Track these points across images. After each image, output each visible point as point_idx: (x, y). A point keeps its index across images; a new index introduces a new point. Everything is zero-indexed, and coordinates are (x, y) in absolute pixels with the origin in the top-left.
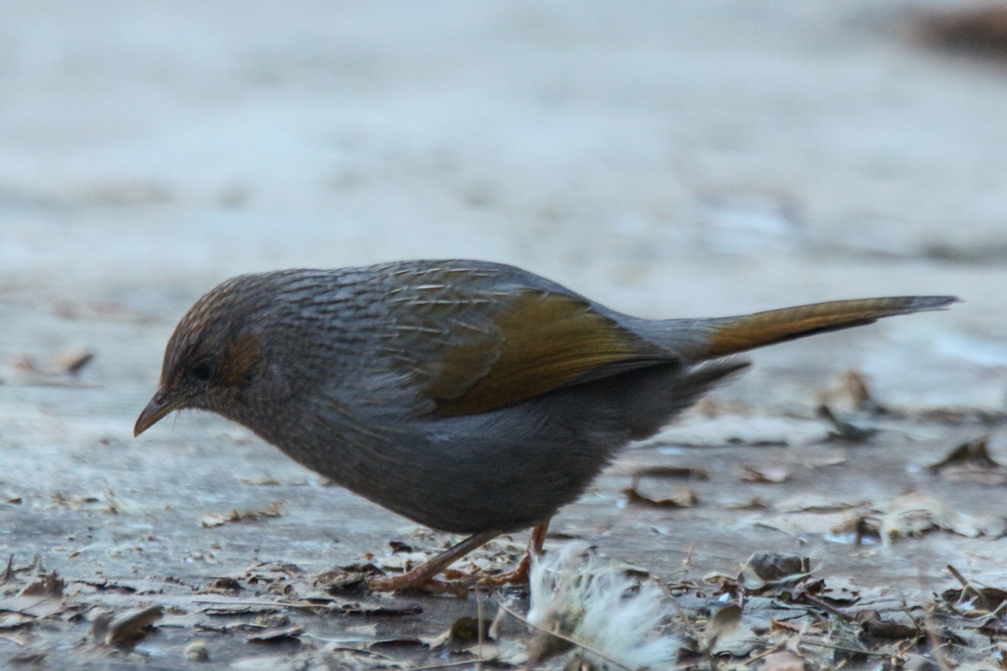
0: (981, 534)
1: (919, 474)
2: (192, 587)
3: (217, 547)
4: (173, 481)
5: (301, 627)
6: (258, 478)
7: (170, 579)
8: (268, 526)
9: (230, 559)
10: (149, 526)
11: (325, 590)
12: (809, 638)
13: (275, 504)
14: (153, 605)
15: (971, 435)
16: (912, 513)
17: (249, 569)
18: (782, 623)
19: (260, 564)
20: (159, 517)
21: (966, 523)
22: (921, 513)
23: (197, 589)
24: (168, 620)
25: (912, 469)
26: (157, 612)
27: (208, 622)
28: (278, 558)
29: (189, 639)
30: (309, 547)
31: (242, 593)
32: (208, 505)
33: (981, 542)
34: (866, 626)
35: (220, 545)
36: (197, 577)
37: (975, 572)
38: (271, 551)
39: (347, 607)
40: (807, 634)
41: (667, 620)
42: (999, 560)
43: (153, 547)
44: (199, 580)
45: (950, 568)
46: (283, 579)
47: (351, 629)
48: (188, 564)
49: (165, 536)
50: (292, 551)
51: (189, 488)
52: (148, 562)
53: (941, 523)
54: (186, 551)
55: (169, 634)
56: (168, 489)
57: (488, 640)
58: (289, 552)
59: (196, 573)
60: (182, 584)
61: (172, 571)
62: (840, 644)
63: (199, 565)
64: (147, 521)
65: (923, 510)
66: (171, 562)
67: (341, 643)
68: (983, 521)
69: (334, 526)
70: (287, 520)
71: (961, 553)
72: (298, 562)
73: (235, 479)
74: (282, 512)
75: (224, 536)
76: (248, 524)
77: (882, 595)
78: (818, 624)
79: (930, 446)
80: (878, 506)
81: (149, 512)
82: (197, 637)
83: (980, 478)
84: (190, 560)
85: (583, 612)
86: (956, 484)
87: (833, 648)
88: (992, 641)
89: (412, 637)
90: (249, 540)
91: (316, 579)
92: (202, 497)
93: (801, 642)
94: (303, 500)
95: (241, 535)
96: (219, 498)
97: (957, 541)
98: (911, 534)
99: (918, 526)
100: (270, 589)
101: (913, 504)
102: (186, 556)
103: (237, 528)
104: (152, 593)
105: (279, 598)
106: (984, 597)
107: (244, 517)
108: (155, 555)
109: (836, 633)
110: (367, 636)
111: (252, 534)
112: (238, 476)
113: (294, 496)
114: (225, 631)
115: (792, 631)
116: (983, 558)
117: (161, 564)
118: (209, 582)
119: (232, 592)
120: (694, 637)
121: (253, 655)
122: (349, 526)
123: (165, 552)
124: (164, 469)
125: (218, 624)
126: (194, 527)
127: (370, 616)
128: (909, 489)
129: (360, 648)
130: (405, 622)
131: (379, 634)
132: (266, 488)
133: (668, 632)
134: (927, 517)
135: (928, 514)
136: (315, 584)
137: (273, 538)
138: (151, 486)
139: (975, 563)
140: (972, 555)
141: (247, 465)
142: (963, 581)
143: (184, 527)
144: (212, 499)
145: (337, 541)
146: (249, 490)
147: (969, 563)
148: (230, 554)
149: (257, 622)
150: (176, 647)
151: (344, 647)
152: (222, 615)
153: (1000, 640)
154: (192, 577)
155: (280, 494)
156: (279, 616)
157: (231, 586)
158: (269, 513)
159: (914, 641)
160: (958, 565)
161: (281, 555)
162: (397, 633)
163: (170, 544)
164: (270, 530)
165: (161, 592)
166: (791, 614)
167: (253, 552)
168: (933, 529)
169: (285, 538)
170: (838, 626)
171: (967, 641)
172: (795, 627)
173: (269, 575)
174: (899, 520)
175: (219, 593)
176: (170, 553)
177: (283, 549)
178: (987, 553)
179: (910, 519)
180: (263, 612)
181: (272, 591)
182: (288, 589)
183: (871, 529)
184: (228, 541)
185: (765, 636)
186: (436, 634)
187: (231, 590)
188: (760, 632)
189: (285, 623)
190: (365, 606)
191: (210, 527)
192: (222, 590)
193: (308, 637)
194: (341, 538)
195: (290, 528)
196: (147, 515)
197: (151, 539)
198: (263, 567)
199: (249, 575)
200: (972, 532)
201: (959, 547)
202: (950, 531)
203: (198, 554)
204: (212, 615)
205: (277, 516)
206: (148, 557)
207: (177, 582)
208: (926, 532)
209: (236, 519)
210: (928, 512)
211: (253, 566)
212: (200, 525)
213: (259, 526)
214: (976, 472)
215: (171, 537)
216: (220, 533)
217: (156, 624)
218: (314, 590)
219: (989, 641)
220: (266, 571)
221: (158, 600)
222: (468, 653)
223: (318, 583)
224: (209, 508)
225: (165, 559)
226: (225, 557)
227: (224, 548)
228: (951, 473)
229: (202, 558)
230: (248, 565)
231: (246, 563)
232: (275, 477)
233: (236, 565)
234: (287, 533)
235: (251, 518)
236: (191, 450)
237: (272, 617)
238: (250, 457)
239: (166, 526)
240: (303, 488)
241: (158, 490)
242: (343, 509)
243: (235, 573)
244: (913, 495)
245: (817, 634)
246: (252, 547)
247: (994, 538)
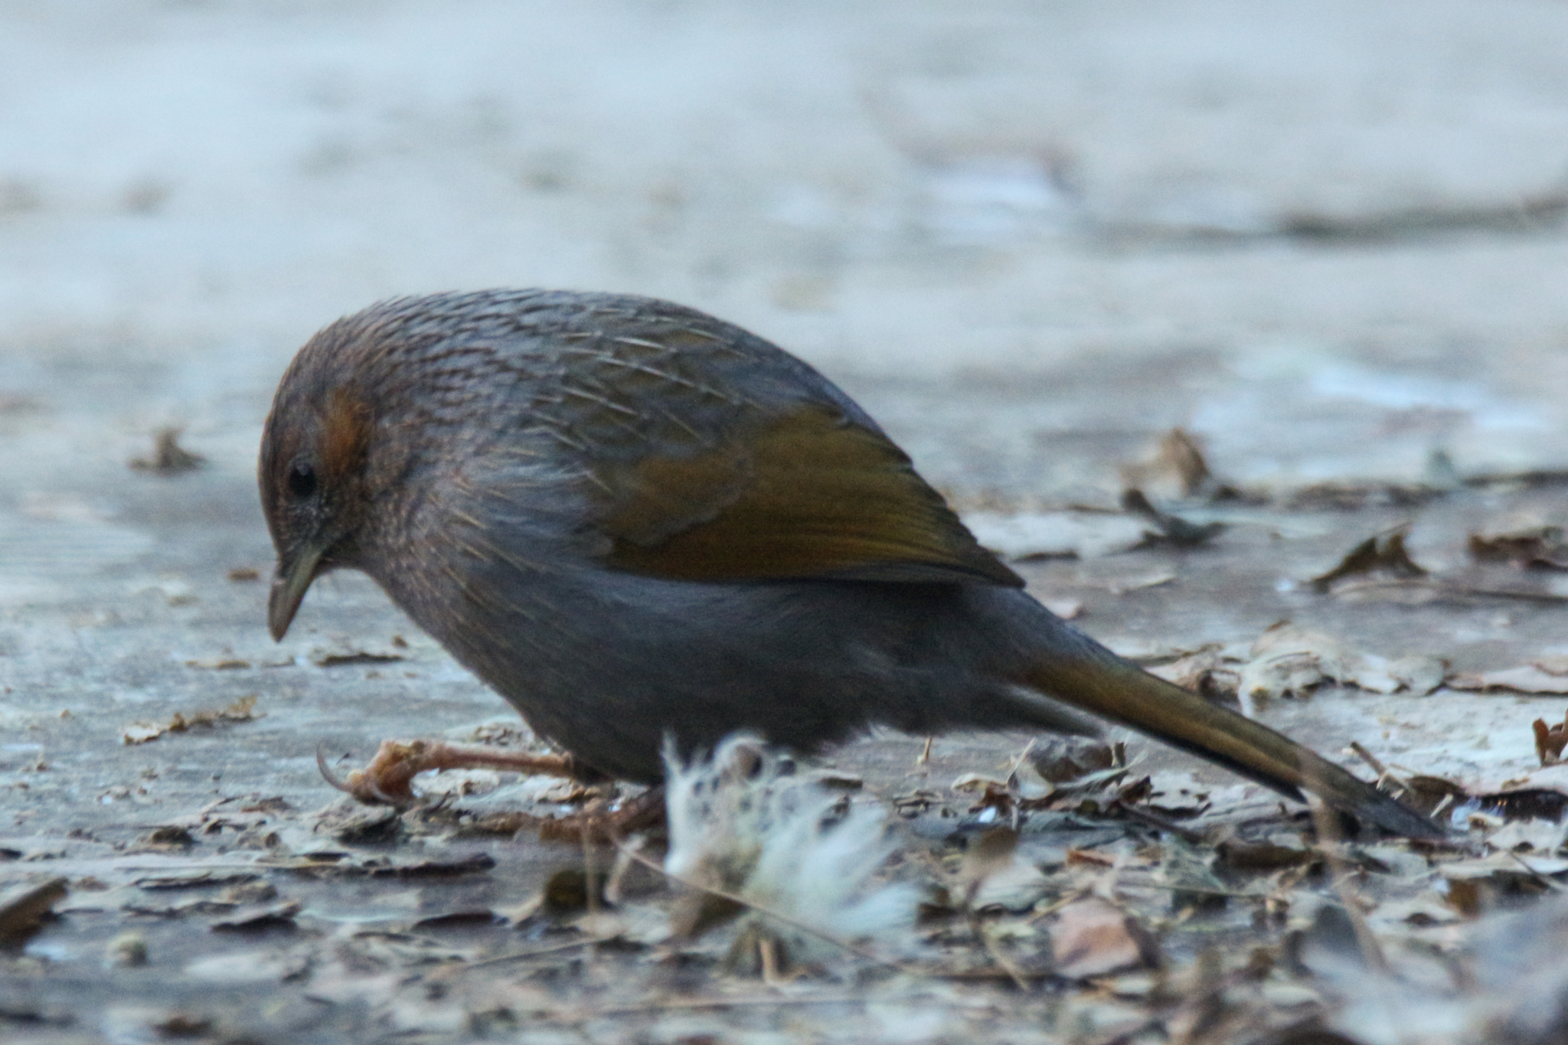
0: (1402, 688)
1: (1294, 592)
2: (114, 843)
3: (152, 776)
4: (74, 671)
5: (296, 901)
6: (212, 658)
7: (78, 834)
8: (234, 736)
9: (173, 795)
10: (37, 747)
11: (333, 838)
12: (1130, 875)
13: (243, 700)
14: (53, 877)
15: (1379, 526)
16: (1288, 659)
17: (205, 809)
18: (1086, 854)
19: (223, 800)
20: (54, 731)
21: (1377, 672)
22: (1303, 659)
23: (122, 848)
24: (78, 900)
25: (1285, 587)
26: (58, 888)
27: (143, 900)
28: (253, 789)
29: (114, 930)
30: (301, 767)
31: (196, 849)
32: (132, 706)
33: (1404, 701)
34: (1223, 850)
35: (155, 772)
36: (122, 827)
37: (1396, 750)
38: (239, 777)
39: (371, 863)
40: (1127, 868)
41: (896, 858)
42: (1433, 728)
43: (46, 782)
44: (124, 833)
45: (1355, 746)
46: (262, 823)
47: (378, 900)
48: (105, 806)
49: (65, 762)
50: (273, 775)
51: (101, 680)
52: (39, 807)
53: (1337, 674)
54: (101, 784)
55: (80, 923)
56: (66, 685)
57: (605, 906)
58: (271, 777)
59: (119, 821)
60: (98, 840)
61: (79, 819)
62: (1182, 882)
63: (123, 806)
64: (33, 740)
65: (1307, 653)
66: (76, 804)
67: (363, 924)
68: (1405, 667)
69: (339, 730)
70: (263, 726)
71: (1373, 720)
72: (288, 792)
73: (174, 662)
74: (255, 713)
75: (162, 755)
76: (200, 734)
77: (1246, 797)
78: (1144, 850)
79: (1311, 548)
80: (1231, 651)
81: (35, 723)
82: (125, 926)
83: (1398, 595)
84: (108, 800)
85: (756, 854)
86: (1357, 607)
87: (1168, 888)
88: (1431, 864)
89: (478, 908)
90: (203, 762)
91: (316, 821)
92: (121, 695)
93: (1121, 883)
94: (288, 691)
95: (190, 753)
96: (150, 695)
97: (1365, 701)
98: (1288, 694)
99: (1298, 680)
100: (242, 841)
101: (1288, 645)
102: (100, 793)
103: (181, 743)
104: (48, 857)
105: (257, 854)
106: (1413, 792)
107: (192, 724)
108: (51, 794)
109: (1174, 865)
110: (406, 909)
111: (207, 751)
112: (179, 657)
113: (275, 686)
114: (172, 915)
115: (1101, 865)
116: (1407, 726)
117: (61, 808)
118: (141, 834)
119: (180, 850)
120: (941, 884)
121: (220, 951)
122: (366, 729)
123: (66, 789)
124: (55, 651)
125: (159, 903)
126: (111, 744)
127: (409, 876)
128: (1281, 621)
129: (395, 930)
130: (466, 883)
131: (426, 906)
132: (227, 673)
133: (899, 877)
134: (1314, 664)
135: (1317, 659)
136: (316, 829)
137: (243, 755)
138: (38, 680)
139: (1395, 737)
140: (1390, 723)
141: (191, 637)
142: (1377, 767)
143: (95, 745)
144: (139, 697)
145: (347, 756)
146: (199, 679)
147: (1387, 736)
148: (173, 787)
149: (223, 896)
150: (92, 945)
151: (372, 930)
152: (167, 887)
153: (1445, 862)
154: (113, 827)
155: (249, 682)
156: (260, 885)
157: (178, 838)
158: (233, 715)
159: (1302, 870)
160: (1367, 741)
161: (258, 783)
162: (453, 902)
163: (74, 775)
164: (237, 744)
165: (63, 855)
166: (1098, 836)
167: (210, 780)
168: (1324, 684)
169: (262, 755)
170: (1177, 853)
171: (1390, 865)
172: (1105, 857)
173: (239, 818)
174: (1267, 672)
175: (158, 852)
176: (75, 790)
177: (260, 773)
178: (1415, 718)
179: (1285, 670)
180: (233, 880)
181: (246, 845)
182: (273, 840)
183: (1222, 689)
184: (169, 765)
185: (1059, 876)
186: (516, 902)
187: (179, 846)
188: (1050, 869)
189: (269, 895)
190: (401, 860)
191: (138, 743)
192: (164, 846)
193: (310, 917)
194: (354, 750)
195: (269, 737)
196: (34, 728)
197: (41, 768)
198: (228, 806)
199: (206, 820)
200: (1390, 685)
201: (1367, 711)
202: (1352, 686)
203: (119, 790)
204: (151, 890)
205: (247, 719)
206: (39, 798)
207: (89, 836)
208: (1312, 688)
209: (179, 728)
210: (1314, 656)
211: (211, 805)
212: (122, 740)
213: (218, 736)
214: (1386, 586)
215: (75, 764)
216: (153, 753)
217: (59, 908)
218: (314, 839)
219: (1425, 865)
220: (232, 811)
221: (59, 869)
222: (574, 930)
223: (321, 827)
224: (136, 714)
225: (67, 800)
226: (164, 792)
227: (162, 777)
228: (1348, 590)
229: (126, 796)
230: (205, 803)
231: (201, 800)
232: (240, 655)
233: (185, 804)
234: (265, 747)
235: (204, 725)
236: (100, 617)
237: (247, 887)
238: (196, 624)
239: (66, 745)
240: (288, 670)
241: (48, 686)
242: (352, 702)
243: (182, 818)
244: (1286, 628)
245: (1142, 868)
246: (209, 773)
247: (1424, 692)
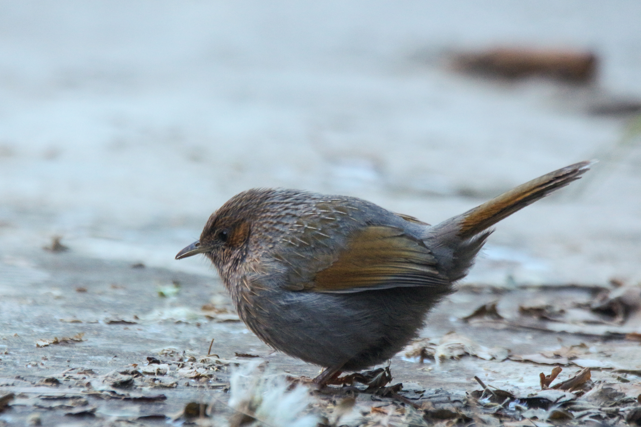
0: (493, 358)
1: (456, 322)
2: (31, 382)
3: (46, 359)
4: (19, 320)
5: (95, 407)
6: (69, 319)
7: (18, 377)
8: (76, 347)
9: (53, 366)
10: (5, 346)
11: (110, 385)
12: (394, 418)
13: (79, 334)
14: (9, 393)
15: (487, 300)
16: (453, 345)
17: (64, 372)
18: (377, 409)
19: (71, 369)
20: (11, 340)
21: (484, 352)
22: (458, 346)
23: (34, 384)
24: (18, 401)
25: (453, 320)
26: (11, 396)
27: (41, 403)
28: (81, 366)
29: (30, 413)
30: (99, 359)
31: (61, 386)
32: (39, 334)
33: (493, 363)
34: (426, 412)
35: (47, 358)
36: (34, 376)
37: (490, 380)
38: (76, 361)
39: (123, 395)
40: (392, 416)
41: (310, 406)
42: (504, 373)
43: (8, 358)
44: (35, 378)
45: (476, 378)
46: (85, 378)
47: (124, 408)
48: (29, 368)
49: (14, 352)
50: (89, 362)
51: (29, 324)
52: (5, 367)
53: (470, 352)
54: (27, 361)
55: (18, 409)
56: (16, 324)
57: (206, 416)
58: (88, 362)
59: (33, 374)
60: (25, 380)
61: (19, 373)
62: (412, 422)
63: (35, 369)
64: (4, 343)
65: (460, 344)
66: (18, 367)
67: (119, 417)
68: (495, 351)
69: (114, 347)
70: (86, 344)
71: (482, 369)
72: (94, 368)
73: (55, 319)
74: (83, 339)
75: (49, 352)
76: (63, 345)
77: (436, 393)
78: (399, 410)
79: (462, 306)
80: (433, 341)
81: (5, 337)
82: (34, 411)
83: (493, 325)
84: (30, 366)
85: (261, 401)
86: (478, 329)
87: (407, 424)
88: (501, 422)
89: (161, 413)
90: (64, 355)
91: (104, 379)
92: (36, 330)
93: (390, 420)
94: (96, 332)
95: (59, 352)
96: (46, 330)
97: (480, 362)
98: (452, 358)
99: (456, 353)
100: (77, 384)
101: (454, 340)
102: (27, 364)
103: (57, 348)
104: (7, 385)
105: (82, 389)
106: (496, 395)
107: (61, 341)
108: (9, 363)
109: (410, 415)
110: (134, 412)
111: (66, 351)
112: (57, 317)
113: (91, 330)
114: (51, 409)
115: (384, 413)
116: (494, 372)
117: (13, 368)
118: (41, 379)
119: (55, 386)
120: (326, 416)
121: (67, 422)
122: (122, 347)
123: (15, 361)
124: (13, 312)
125: (47, 404)
126: (31, 346)
127: (136, 400)
128: (451, 331)
129: (130, 420)
130: (156, 404)
131: (142, 411)
132: (74, 324)
133: (311, 412)
134: (462, 348)
135: (463, 346)
136: (103, 381)
137: (79, 354)
138: (6, 322)
139: (490, 376)
140: (489, 371)
141: (62, 311)
142: (484, 386)
143: (26, 346)
144: (42, 331)
145: (116, 356)
146: (64, 326)
147: (487, 375)
148: (53, 363)
149: (69, 403)
150: (22, 418)
151: (122, 419)
152: (49, 399)
153: (506, 421)
154: (31, 376)
155: (82, 328)
156: (83, 400)
157: (54, 382)
158: (76, 339)
159: (455, 420)
160: (480, 377)
161: (83, 364)
162: (152, 410)
163: (18, 357)
164: (76, 349)
165: (13, 385)
166: (383, 403)
167: (66, 362)
168: (466, 355)
169: (85, 354)
170: (411, 412)
171: (486, 421)
172: (385, 411)
173: (76, 376)
174: (445, 349)
175: (47, 386)
176: (18, 362)
177: (84, 360)
178: (497, 370)
179: (452, 349)
180: (73, 398)
181: (79, 385)
182: (88, 384)
183: (429, 354)
184: (52, 355)
185: (368, 417)
186: (174, 412)
187: (54, 384)
188: (365, 414)
189: (86, 404)
190: (134, 394)
191: (41, 347)
192: (49, 384)
193: (100, 413)
194: (118, 355)
195: (88, 348)
196: (4, 339)
197: (6, 353)
198: (73, 371)
199: (64, 376)
200: (489, 357)
201: (480, 366)
202: (475, 356)
203: (34, 363)
204: (43, 399)
205: (80, 341)
206: (5, 364)
207: (23, 379)
208: (461, 356)
209: (56, 343)
210: (462, 345)
211: (67, 370)
212: (35, 346)
213: (70, 346)
214: (489, 322)
215: (18, 353)
216: (47, 351)
217: (11, 403)
218: (103, 385)
219: (499, 421)
220: (75, 373)
221: (11, 389)
222: (194, 424)
223: (105, 381)
224: (39, 336)
225: (15, 365)
226: (50, 365)
227: (49, 360)
228: (475, 322)
229: (36, 365)
230: (64, 370)
231: (63, 369)
232: (79, 318)
233: (57, 369)
234: (86, 351)
235: (65, 342)
236: (30, 301)
237: (78, 401)
238: (64, 306)
239: (15, 346)
240: (96, 325)
241: (10, 324)
242: (118, 337)
243: (57, 375)
244: (453, 334)
245: (398, 416)
246: (66, 359)
247: (501, 361)
